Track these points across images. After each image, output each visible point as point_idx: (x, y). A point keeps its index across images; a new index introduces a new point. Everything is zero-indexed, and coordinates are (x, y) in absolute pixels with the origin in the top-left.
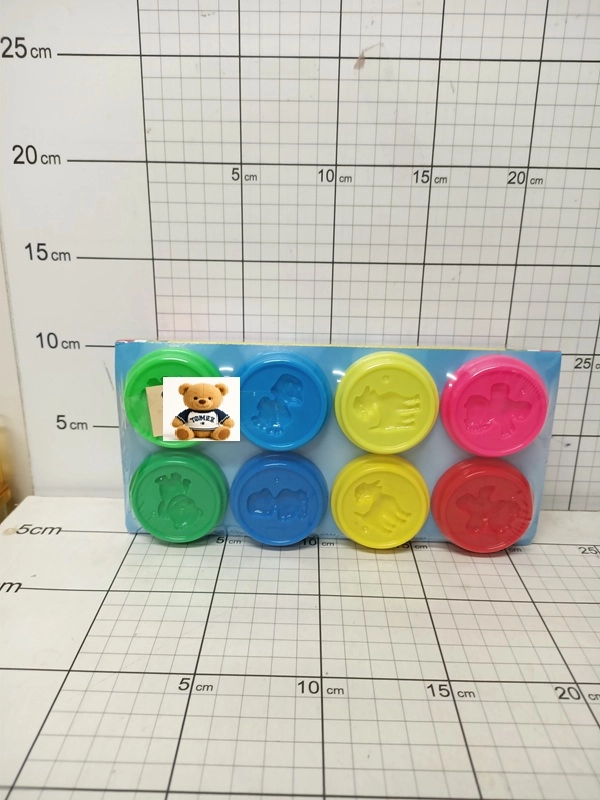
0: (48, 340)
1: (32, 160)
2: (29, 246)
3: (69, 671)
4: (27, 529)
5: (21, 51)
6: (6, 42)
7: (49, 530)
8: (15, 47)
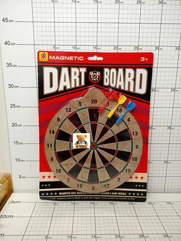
0: (18, 160)
1: (16, 125)
2: (15, 142)
3: (24, 235)
4: (13, 202)
5: (14, 106)
6: (11, 105)
7: (18, 202)
8: (13, 106)
